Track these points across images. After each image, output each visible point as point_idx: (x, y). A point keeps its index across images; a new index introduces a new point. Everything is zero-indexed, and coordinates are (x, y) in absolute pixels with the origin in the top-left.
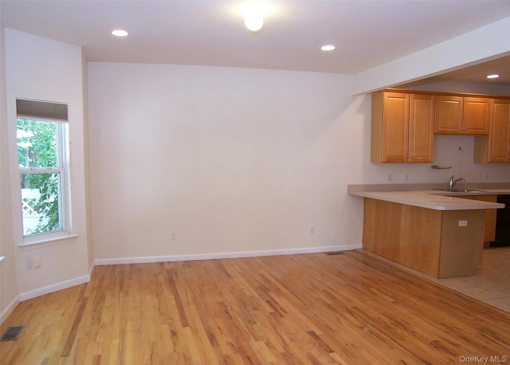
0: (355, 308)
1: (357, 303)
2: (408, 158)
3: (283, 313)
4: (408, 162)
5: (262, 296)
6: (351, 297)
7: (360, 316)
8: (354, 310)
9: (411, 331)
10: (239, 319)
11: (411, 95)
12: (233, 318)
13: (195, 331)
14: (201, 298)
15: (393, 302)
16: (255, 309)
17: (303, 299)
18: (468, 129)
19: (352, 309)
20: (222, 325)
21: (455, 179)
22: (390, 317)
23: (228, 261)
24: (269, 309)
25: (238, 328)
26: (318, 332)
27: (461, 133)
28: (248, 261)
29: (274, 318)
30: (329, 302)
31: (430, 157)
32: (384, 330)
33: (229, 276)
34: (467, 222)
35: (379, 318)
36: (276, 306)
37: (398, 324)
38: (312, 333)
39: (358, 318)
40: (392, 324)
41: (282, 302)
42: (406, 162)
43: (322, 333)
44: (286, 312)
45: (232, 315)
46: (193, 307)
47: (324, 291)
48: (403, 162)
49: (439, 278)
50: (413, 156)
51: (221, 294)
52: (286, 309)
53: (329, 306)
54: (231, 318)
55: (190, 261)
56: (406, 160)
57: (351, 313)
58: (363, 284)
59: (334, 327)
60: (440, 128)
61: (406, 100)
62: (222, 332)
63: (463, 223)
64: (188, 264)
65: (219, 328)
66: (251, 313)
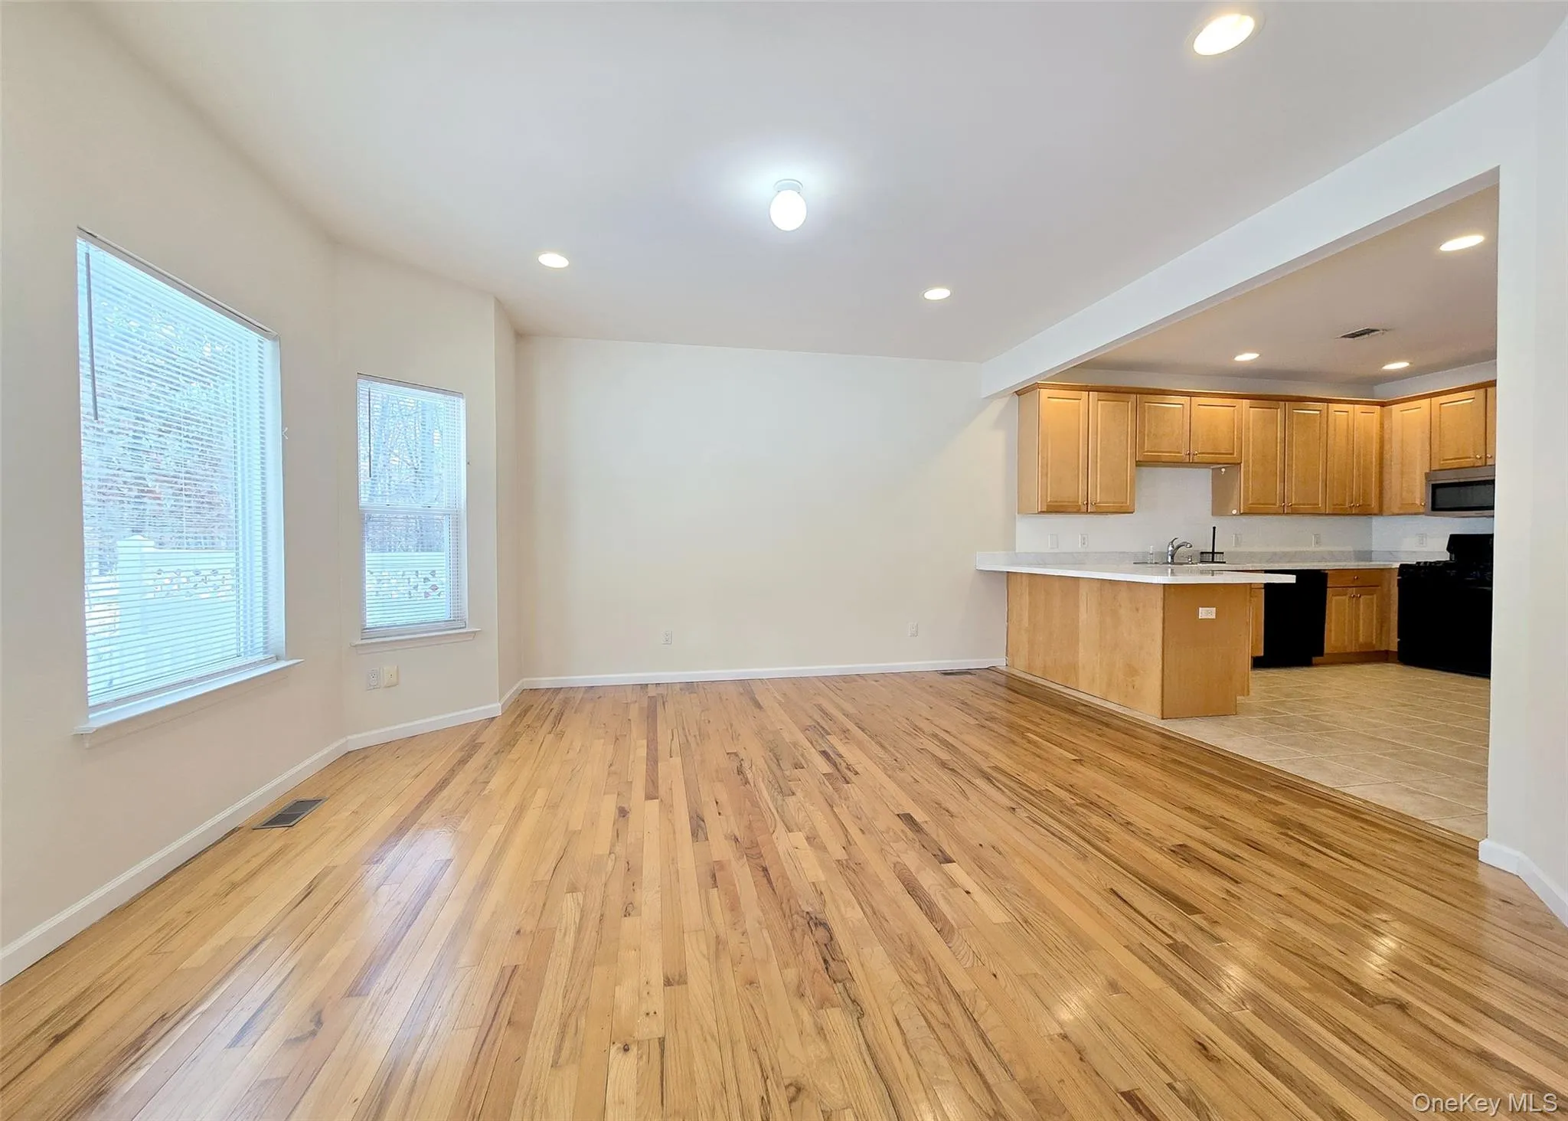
0: (996, 768)
1: (1001, 759)
2: (1087, 504)
3: (849, 774)
4: (1087, 512)
5: (814, 743)
6: (986, 748)
7: (1005, 785)
8: (995, 774)
9: (1121, 821)
10: (762, 786)
11: (1091, 393)
12: (749, 783)
13: (667, 808)
14: (698, 744)
15: (1074, 760)
16: (798, 766)
17: (892, 749)
18: (1200, 453)
19: (989, 771)
20: (723, 798)
21: (1176, 544)
22: (1071, 789)
23: (763, 684)
24: (825, 767)
25: (755, 804)
26: (919, 816)
27: (1188, 460)
28: (798, 683)
29: (831, 784)
30: (944, 755)
31: (1128, 504)
32: (1064, 819)
33: (759, 706)
34: (1215, 611)
35: (1047, 790)
36: (838, 760)
37: (1092, 804)
38: (908, 819)
39: (1003, 788)
40: (1077, 804)
41: (850, 754)
42: (1083, 513)
43: (927, 819)
44: (857, 773)
45: (749, 776)
46: (677, 760)
47: (935, 736)
48: (1079, 512)
49: (1163, 719)
50: (1098, 501)
51: (735, 737)
52: (859, 769)
53: (943, 765)
54: (747, 782)
55: (695, 684)
56: (1084, 509)
57: (988, 778)
58: (1011, 726)
59: (953, 807)
60: (1147, 452)
61: (1083, 404)
62: (721, 812)
63: (1206, 613)
64: (690, 687)
65: (717, 803)
66: (787, 773)
